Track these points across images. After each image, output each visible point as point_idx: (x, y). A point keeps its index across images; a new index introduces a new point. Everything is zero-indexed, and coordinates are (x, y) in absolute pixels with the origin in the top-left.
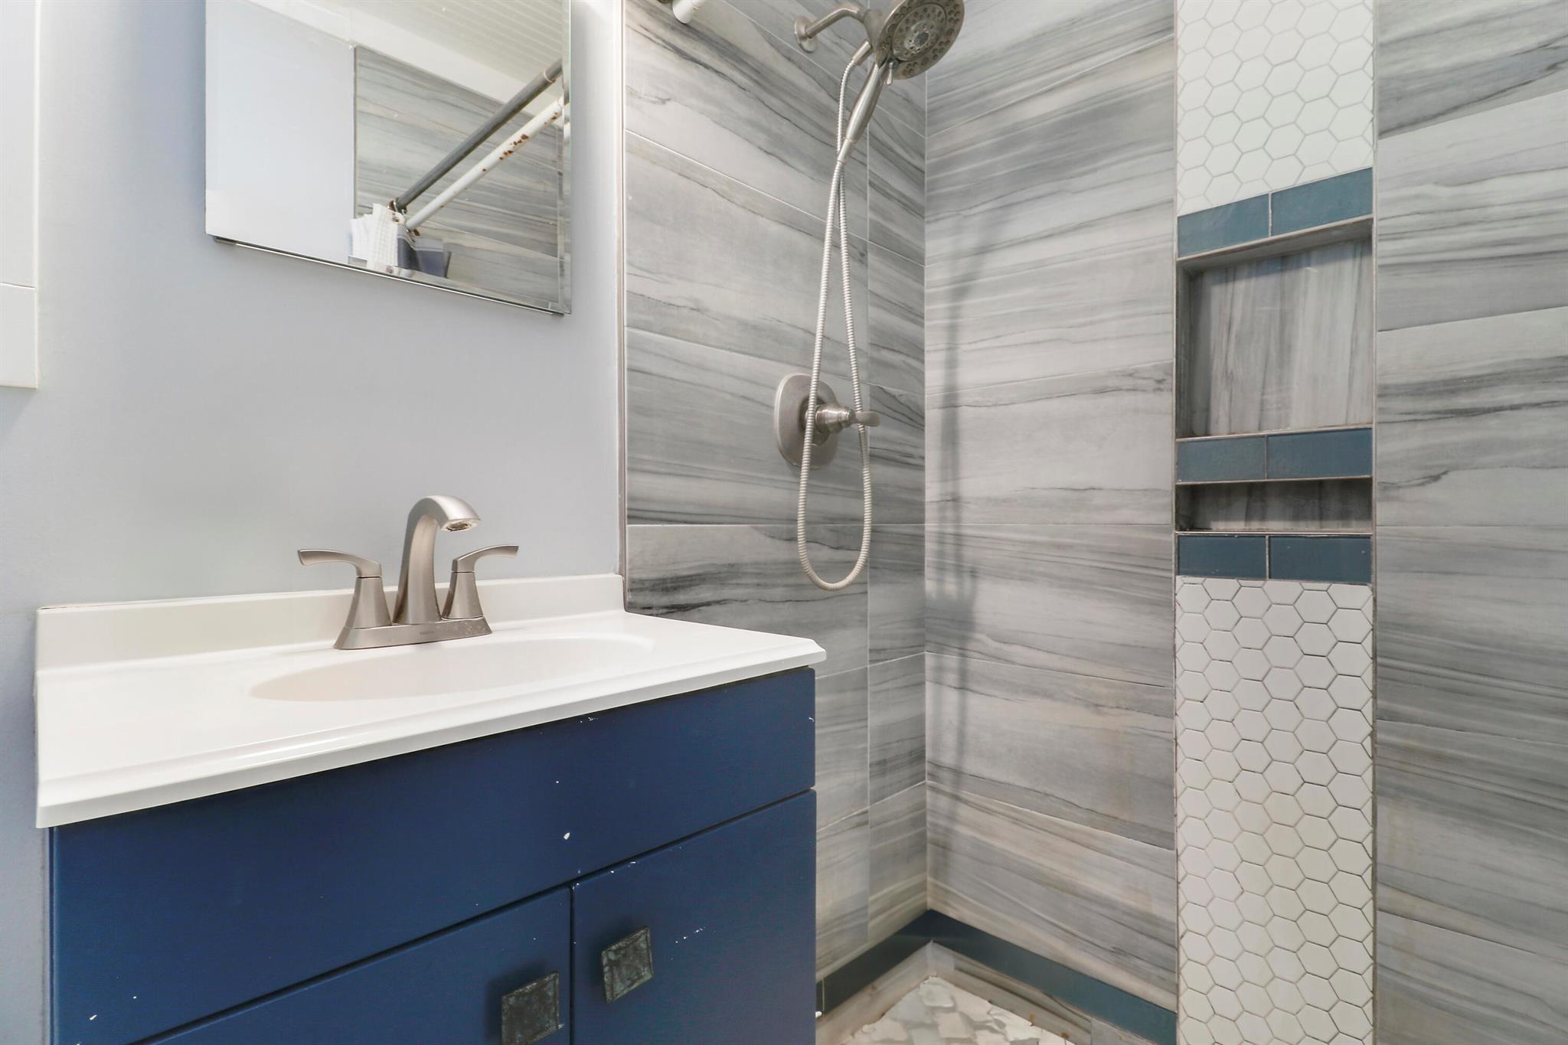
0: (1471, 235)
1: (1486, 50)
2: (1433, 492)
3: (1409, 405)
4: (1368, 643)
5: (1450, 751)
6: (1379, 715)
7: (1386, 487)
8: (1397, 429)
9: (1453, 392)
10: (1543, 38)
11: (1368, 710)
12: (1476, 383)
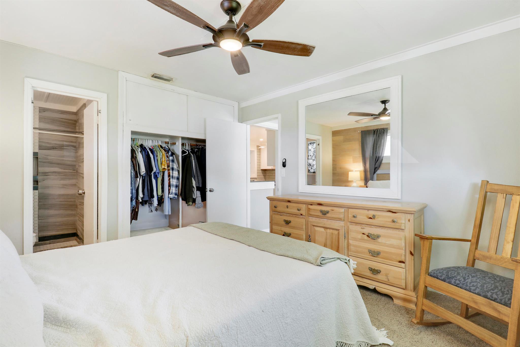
0: (47, 160)
1: (48, 145)
2: (44, 182)
3: (41, 174)
4: (38, 196)
5: (45, 204)
6: (39, 202)
7: (39, 181)
8: (41, 176)
9: (45, 173)
10: (53, 146)
11: (38, 202)
12: (47, 173)
